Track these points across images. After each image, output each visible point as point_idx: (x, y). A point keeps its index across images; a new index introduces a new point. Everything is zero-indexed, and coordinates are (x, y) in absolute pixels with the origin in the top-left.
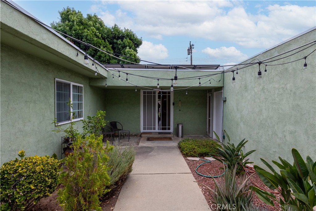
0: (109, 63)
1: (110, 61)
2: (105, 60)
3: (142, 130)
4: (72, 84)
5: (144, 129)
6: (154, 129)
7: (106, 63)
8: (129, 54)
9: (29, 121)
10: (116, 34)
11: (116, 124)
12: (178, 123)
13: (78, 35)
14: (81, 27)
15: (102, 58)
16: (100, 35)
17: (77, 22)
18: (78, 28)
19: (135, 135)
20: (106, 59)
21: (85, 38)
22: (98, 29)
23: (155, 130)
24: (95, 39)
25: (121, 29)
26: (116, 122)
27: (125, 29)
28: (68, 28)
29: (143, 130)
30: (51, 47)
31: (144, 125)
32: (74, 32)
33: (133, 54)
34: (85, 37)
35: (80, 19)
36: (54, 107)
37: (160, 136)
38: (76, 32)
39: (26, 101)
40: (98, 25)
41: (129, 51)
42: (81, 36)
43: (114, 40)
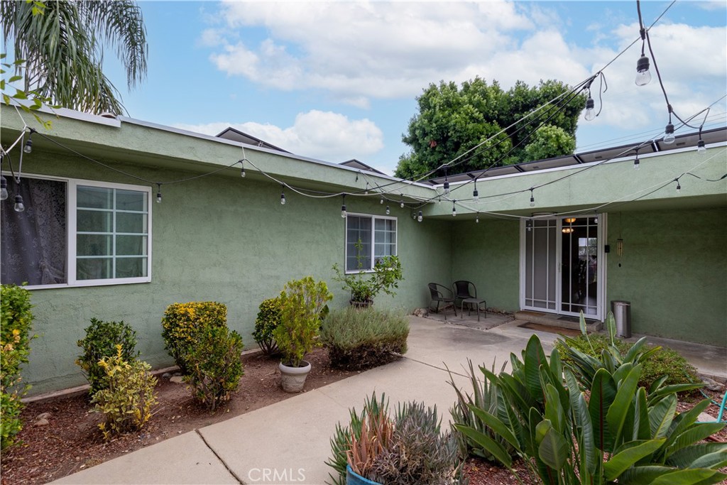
0: (500, 165)
1: (504, 161)
2: (491, 161)
3: (523, 306)
4: (374, 217)
5: (528, 302)
6: (552, 306)
7: (495, 166)
8: (543, 137)
9: (311, 264)
10: (518, 103)
11: (467, 286)
12: (613, 299)
13: (441, 128)
14: (447, 112)
15: (485, 159)
16: (482, 115)
17: (440, 106)
18: (441, 115)
19: (507, 314)
20: (494, 160)
21: (453, 130)
22: (478, 105)
23: (555, 309)
24: (470, 126)
25: (530, 88)
26: (468, 282)
27: (542, 83)
28: (426, 121)
29: (526, 305)
30: (315, 179)
31: (528, 294)
32: (434, 125)
33: (554, 136)
34: (452, 128)
35: (446, 98)
36: (343, 250)
37: (559, 323)
38: (438, 123)
39: (307, 242)
40: (477, 97)
41: (544, 131)
42: (446, 128)
43: (516, 115)
